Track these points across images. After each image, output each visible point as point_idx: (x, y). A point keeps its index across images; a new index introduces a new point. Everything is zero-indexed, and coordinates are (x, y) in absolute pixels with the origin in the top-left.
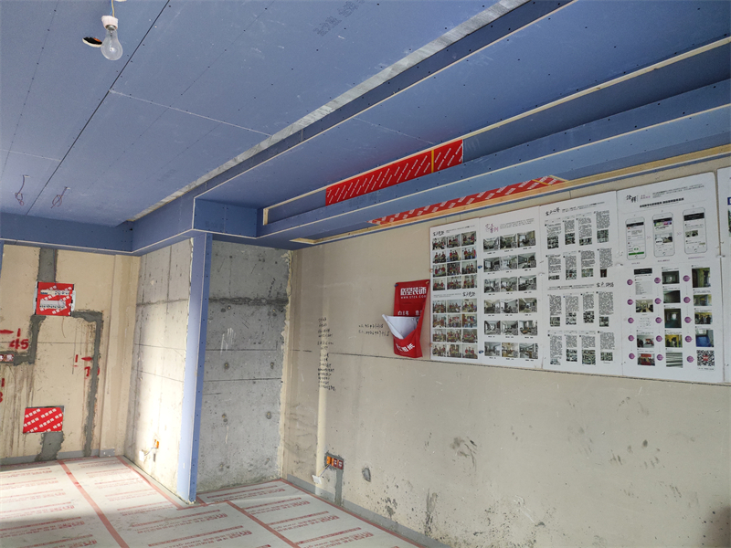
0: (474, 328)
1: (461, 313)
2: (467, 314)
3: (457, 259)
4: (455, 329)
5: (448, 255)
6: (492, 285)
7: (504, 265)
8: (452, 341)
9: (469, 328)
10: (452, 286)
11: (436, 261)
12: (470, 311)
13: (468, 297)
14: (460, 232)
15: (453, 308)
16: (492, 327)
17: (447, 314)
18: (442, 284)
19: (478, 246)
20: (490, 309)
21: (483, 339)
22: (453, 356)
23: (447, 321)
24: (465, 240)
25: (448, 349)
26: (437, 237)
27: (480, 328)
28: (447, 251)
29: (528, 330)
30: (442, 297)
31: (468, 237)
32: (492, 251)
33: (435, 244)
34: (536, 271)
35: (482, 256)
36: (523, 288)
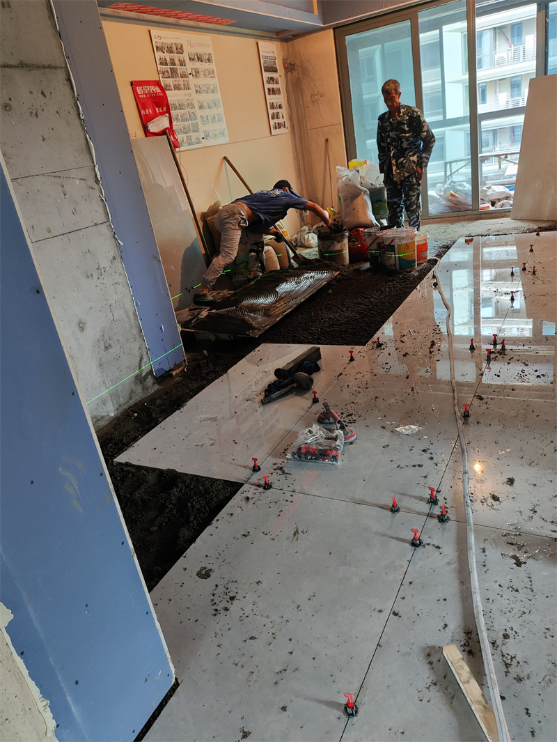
0: (196, 121)
1: (187, 110)
2: (191, 111)
3: (174, 64)
4: (186, 123)
5: (168, 60)
6: (198, 88)
7: (201, 74)
8: (186, 133)
9: (193, 121)
10: (177, 87)
11: (161, 64)
12: (192, 108)
13: (188, 97)
14: (174, 41)
15: (181, 107)
16: (205, 120)
17: (178, 111)
18: (169, 86)
19: (185, 57)
20: (201, 107)
21: (202, 128)
22: (189, 144)
23: (180, 117)
24: (177, 49)
25: (185, 140)
26: (158, 40)
27: (199, 120)
28: (167, 56)
29: (220, 120)
30: (172, 96)
31: (179, 47)
32: (193, 62)
33: (157, 48)
34: (216, 81)
35: (190, 66)
36: (213, 92)
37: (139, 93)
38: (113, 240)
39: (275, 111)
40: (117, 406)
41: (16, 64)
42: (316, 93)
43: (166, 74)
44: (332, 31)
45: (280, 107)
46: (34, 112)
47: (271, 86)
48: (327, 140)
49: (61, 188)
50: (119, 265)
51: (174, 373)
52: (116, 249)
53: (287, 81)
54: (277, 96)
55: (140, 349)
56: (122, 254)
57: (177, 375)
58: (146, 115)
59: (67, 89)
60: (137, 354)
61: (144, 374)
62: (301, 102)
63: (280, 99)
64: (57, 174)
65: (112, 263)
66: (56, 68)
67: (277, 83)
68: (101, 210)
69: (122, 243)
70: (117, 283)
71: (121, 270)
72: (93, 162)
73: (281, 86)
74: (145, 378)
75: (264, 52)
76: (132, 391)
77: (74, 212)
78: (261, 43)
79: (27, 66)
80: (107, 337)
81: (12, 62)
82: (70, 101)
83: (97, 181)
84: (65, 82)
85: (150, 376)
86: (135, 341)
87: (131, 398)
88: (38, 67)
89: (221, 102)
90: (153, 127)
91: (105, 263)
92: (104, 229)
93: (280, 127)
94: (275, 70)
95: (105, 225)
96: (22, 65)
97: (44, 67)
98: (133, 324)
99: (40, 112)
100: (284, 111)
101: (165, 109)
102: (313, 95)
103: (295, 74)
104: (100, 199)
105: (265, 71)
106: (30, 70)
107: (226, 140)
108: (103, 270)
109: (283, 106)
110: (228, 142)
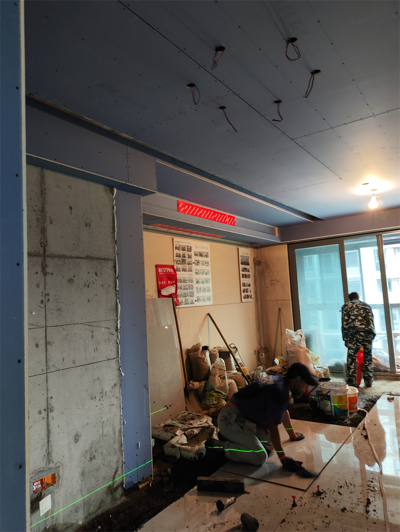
0: (193, 290)
1: (188, 283)
2: (190, 284)
3: (185, 257)
4: (186, 291)
5: (181, 255)
6: (197, 271)
7: (201, 263)
8: (185, 297)
9: (191, 290)
10: (184, 270)
11: (177, 256)
12: (191, 282)
13: (190, 276)
14: (187, 245)
15: (185, 281)
16: (199, 290)
17: (182, 283)
18: (180, 269)
19: (192, 253)
20: (197, 282)
21: (196, 295)
22: (186, 304)
23: (183, 287)
25: (184, 301)
26: (177, 244)
27: (195, 290)
28: (181, 252)
29: (208, 290)
30: (180, 275)
31: (189, 248)
32: (197, 257)
33: (176, 247)
34: (209, 268)
35: (194, 258)
36: (206, 274)
37: (160, 271)
38: (118, 371)
39: (245, 288)
40: (86, 514)
41: (84, 257)
42: (274, 279)
43: (179, 262)
44: (286, 245)
45: (249, 285)
46: (87, 284)
47: (244, 273)
48: (280, 309)
49: (91, 333)
50: (117, 390)
51: (140, 486)
52: (118, 378)
53: (255, 270)
54: (247, 279)
55: (117, 462)
56: (122, 382)
57: (143, 488)
58: (161, 285)
59: (112, 272)
60: (114, 466)
61: (116, 485)
62: (263, 284)
63: (250, 281)
64: (91, 324)
65: (112, 388)
66: (108, 260)
67: (248, 271)
68: (114, 349)
69: (123, 374)
70: (112, 405)
71: (118, 395)
72: (117, 317)
73: (251, 273)
74: (116, 488)
75: (241, 253)
76: (102, 500)
77: (96, 350)
78: (240, 249)
79: (91, 258)
80: (94, 450)
81: (82, 256)
82: (112, 279)
83: (117, 330)
84: (112, 268)
85: (120, 488)
86: (115, 454)
87: (99, 508)
88: (98, 259)
89: (211, 280)
90: (164, 292)
91: (107, 388)
92: (113, 363)
93: (248, 298)
94: (248, 264)
95: (114, 360)
96: (88, 257)
97: (101, 259)
98: (117, 439)
99: (91, 284)
100: (251, 288)
101: (174, 282)
102: (272, 281)
103: (261, 267)
104: (115, 342)
105: (241, 264)
106: (92, 260)
107: (211, 303)
108: (104, 394)
109: (251, 285)
110: (212, 304)
